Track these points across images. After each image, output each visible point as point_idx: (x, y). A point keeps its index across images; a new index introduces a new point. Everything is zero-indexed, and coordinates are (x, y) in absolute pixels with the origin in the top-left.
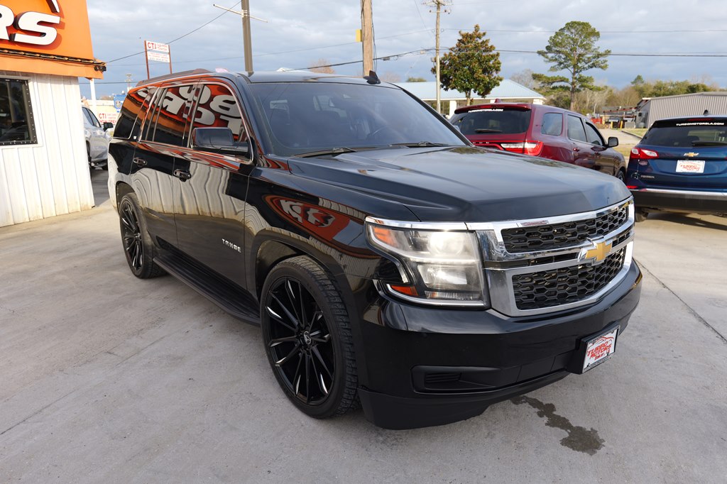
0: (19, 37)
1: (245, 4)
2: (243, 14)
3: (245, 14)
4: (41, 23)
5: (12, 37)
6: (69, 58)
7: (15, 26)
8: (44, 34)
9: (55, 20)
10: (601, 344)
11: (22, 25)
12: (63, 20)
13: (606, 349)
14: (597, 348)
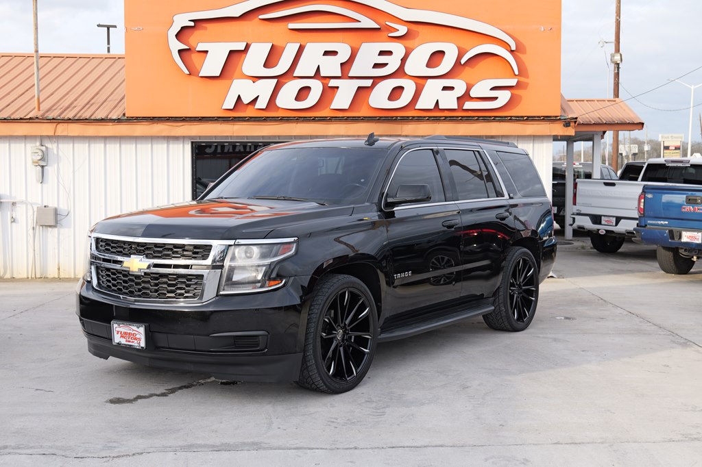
0: (468, 105)
4: (495, 88)
5: (461, 105)
6: (528, 117)
7: (466, 97)
8: (496, 98)
9: (513, 82)
10: (129, 332)
11: (473, 94)
12: (522, 79)
13: (135, 339)
14: (125, 333)
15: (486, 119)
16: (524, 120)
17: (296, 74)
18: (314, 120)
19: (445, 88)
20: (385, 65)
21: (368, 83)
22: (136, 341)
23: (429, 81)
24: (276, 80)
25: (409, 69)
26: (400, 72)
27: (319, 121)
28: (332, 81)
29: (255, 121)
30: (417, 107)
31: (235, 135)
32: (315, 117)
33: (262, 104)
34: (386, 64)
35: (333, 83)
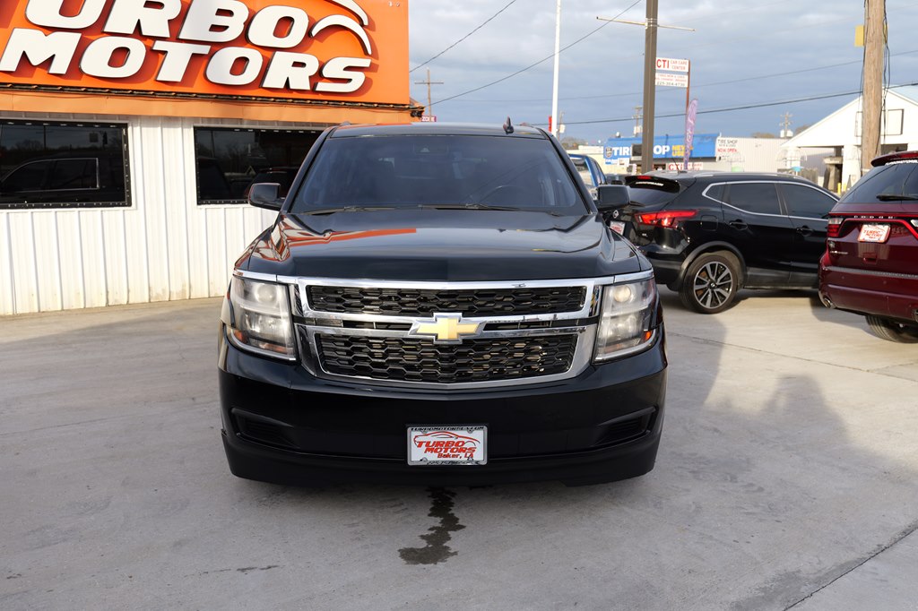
0: (322, 86)
1: (652, 11)
2: (646, 24)
3: (649, 24)
4: (348, 68)
5: (314, 86)
6: (379, 104)
7: (319, 75)
8: (349, 80)
9: (366, 63)
10: (446, 440)
11: (326, 73)
12: (375, 61)
13: (462, 450)
14: (438, 444)
15: (337, 104)
16: (375, 108)
17: (107, 29)
18: (133, 94)
19: (296, 64)
20: (224, 28)
21: (205, 50)
22: (462, 454)
23: (278, 53)
24: (78, 36)
25: (253, 36)
26: (243, 39)
27: (139, 96)
28: (158, 42)
29: (46, 91)
30: (265, 85)
31: (15, 109)
32: (133, 91)
33: (60, 66)
34: (226, 28)
35: (159, 46)
